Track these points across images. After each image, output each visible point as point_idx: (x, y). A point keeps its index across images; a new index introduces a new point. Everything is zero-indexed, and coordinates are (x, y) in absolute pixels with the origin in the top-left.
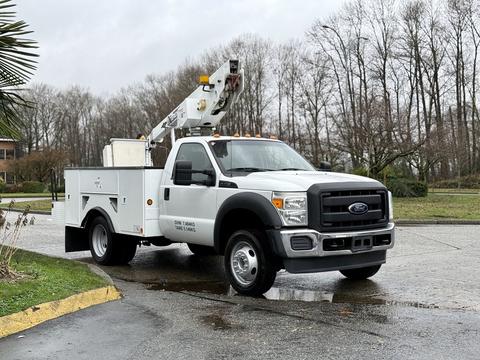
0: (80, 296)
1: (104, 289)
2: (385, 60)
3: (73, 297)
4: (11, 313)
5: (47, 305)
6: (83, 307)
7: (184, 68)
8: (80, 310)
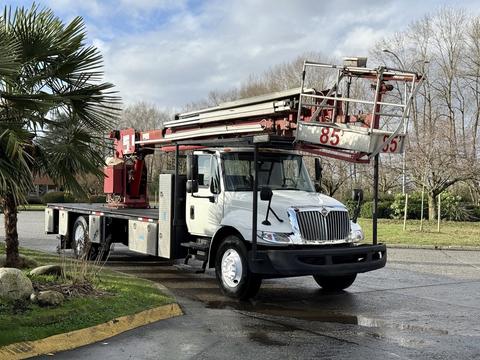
0: (150, 311)
1: (169, 307)
2: (451, 79)
3: (144, 312)
4: (97, 324)
5: (124, 318)
6: (152, 321)
7: (247, 84)
8: (150, 323)
